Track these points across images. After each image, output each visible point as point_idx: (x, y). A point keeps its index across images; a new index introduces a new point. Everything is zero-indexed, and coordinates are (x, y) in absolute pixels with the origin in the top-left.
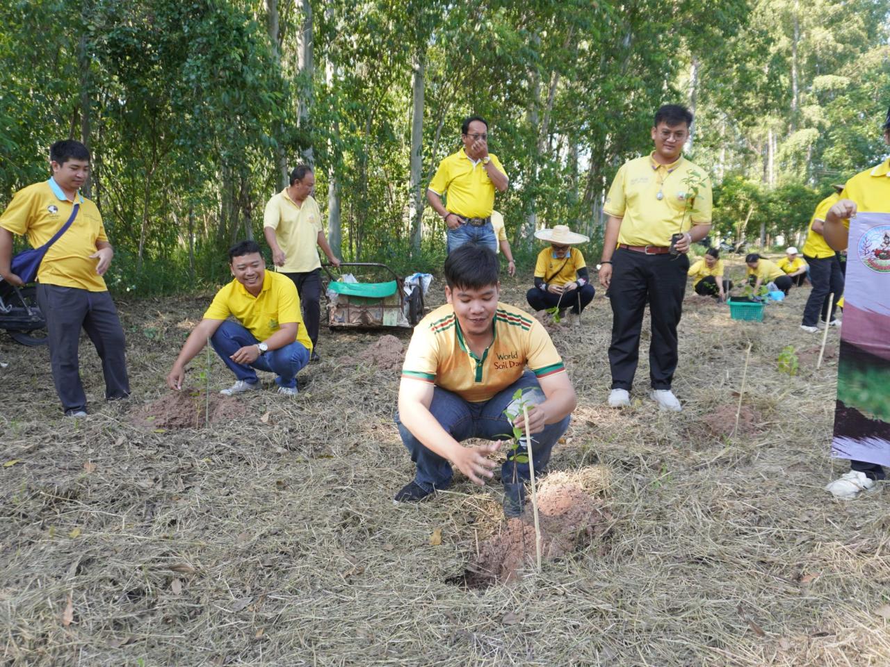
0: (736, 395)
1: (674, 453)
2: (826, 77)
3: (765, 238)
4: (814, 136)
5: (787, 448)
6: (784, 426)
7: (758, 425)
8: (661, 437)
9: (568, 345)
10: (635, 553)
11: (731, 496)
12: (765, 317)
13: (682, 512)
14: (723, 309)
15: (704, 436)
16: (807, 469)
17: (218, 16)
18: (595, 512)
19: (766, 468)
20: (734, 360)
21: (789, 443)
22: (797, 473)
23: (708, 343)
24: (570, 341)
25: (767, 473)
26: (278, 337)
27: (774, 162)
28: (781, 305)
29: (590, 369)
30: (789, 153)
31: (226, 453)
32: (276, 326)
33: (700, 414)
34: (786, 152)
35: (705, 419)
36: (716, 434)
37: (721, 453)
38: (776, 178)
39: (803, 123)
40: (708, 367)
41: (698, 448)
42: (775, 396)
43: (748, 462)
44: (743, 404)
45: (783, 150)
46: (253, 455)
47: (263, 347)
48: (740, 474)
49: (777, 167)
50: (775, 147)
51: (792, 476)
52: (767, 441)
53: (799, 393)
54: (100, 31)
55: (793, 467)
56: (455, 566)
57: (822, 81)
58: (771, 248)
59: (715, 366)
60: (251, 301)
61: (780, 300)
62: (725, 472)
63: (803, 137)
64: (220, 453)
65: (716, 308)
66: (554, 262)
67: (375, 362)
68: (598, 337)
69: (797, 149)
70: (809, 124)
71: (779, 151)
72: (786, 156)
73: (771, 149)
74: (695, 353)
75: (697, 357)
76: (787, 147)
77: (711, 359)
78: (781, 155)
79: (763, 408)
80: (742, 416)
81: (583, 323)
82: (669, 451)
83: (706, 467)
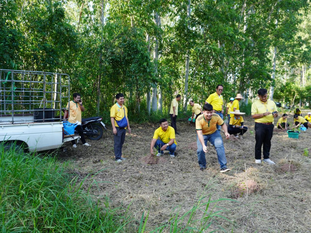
0: (289, 161)
1: (273, 175)
3: (302, 104)
5: (302, 175)
6: (302, 170)
7: (295, 170)
8: (270, 171)
9: (241, 145)
10: (267, 194)
11: (288, 185)
12: (299, 137)
13: (276, 187)
14: (286, 133)
15: (281, 172)
16: (307, 180)
17: (141, 54)
18: (257, 186)
19: (296, 179)
20: (289, 151)
21: (303, 174)
22: (304, 181)
23: (281, 146)
24: (241, 144)
25: (297, 181)
26: (170, 142)
27: (305, 77)
28: (305, 132)
29: (248, 152)
31: (168, 170)
32: (169, 139)
33: (280, 166)
34: (309, 73)
35: (281, 167)
36: (284, 171)
37: (285, 176)
38: (305, 82)
40: (281, 153)
41: (279, 174)
42: (300, 162)
43: (292, 178)
44: (291, 164)
46: (174, 171)
47: (168, 145)
48: (290, 181)
49: (306, 78)
50: (305, 71)
51: (303, 182)
52: (297, 173)
53: (307, 161)
54: (109, 56)
55: (304, 180)
56: (229, 195)
58: (304, 107)
59: (283, 153)
60: (164, 133)
61: (305, 131)
62: (286, 180)
64: (166, 170)
65: (283, 133)
66: (235, 120)
67: (192, 149)
68: (248, 143)
71: (306, 73)
72: (309, 75)
73: (303, 72)
74: (278, 149)
75: (278, 150)
77: (282, 151)
78: (307, 75)
79: (297, 165)
80: (291, 167)
81: (244, 138)
82: (272, 174)
83: (281, 179)
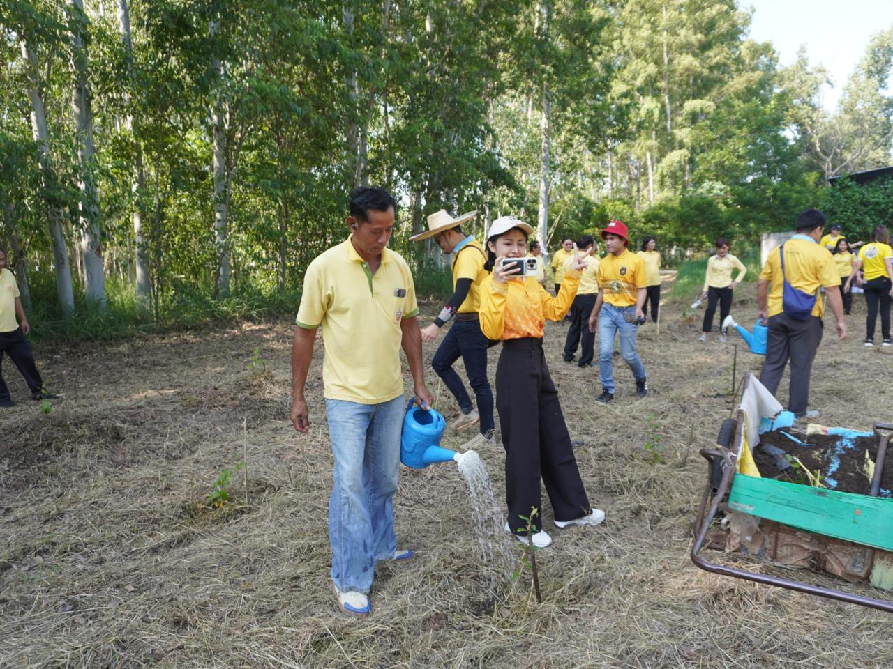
2: (694, 101)
4: (685, 157)
27: (654, 181)
30: (665, 173)
34: (662, 172)
38: (656, 196)
39: (677, 145)
45: (660, 170)
49: (656, 186)
57: (692, 105)
63: (676, 157)
69: (673, 169)
70: (682, 146)
72: (663, 177)
73: (650, 169)
76: (662, 167)
78: (659, 175)
